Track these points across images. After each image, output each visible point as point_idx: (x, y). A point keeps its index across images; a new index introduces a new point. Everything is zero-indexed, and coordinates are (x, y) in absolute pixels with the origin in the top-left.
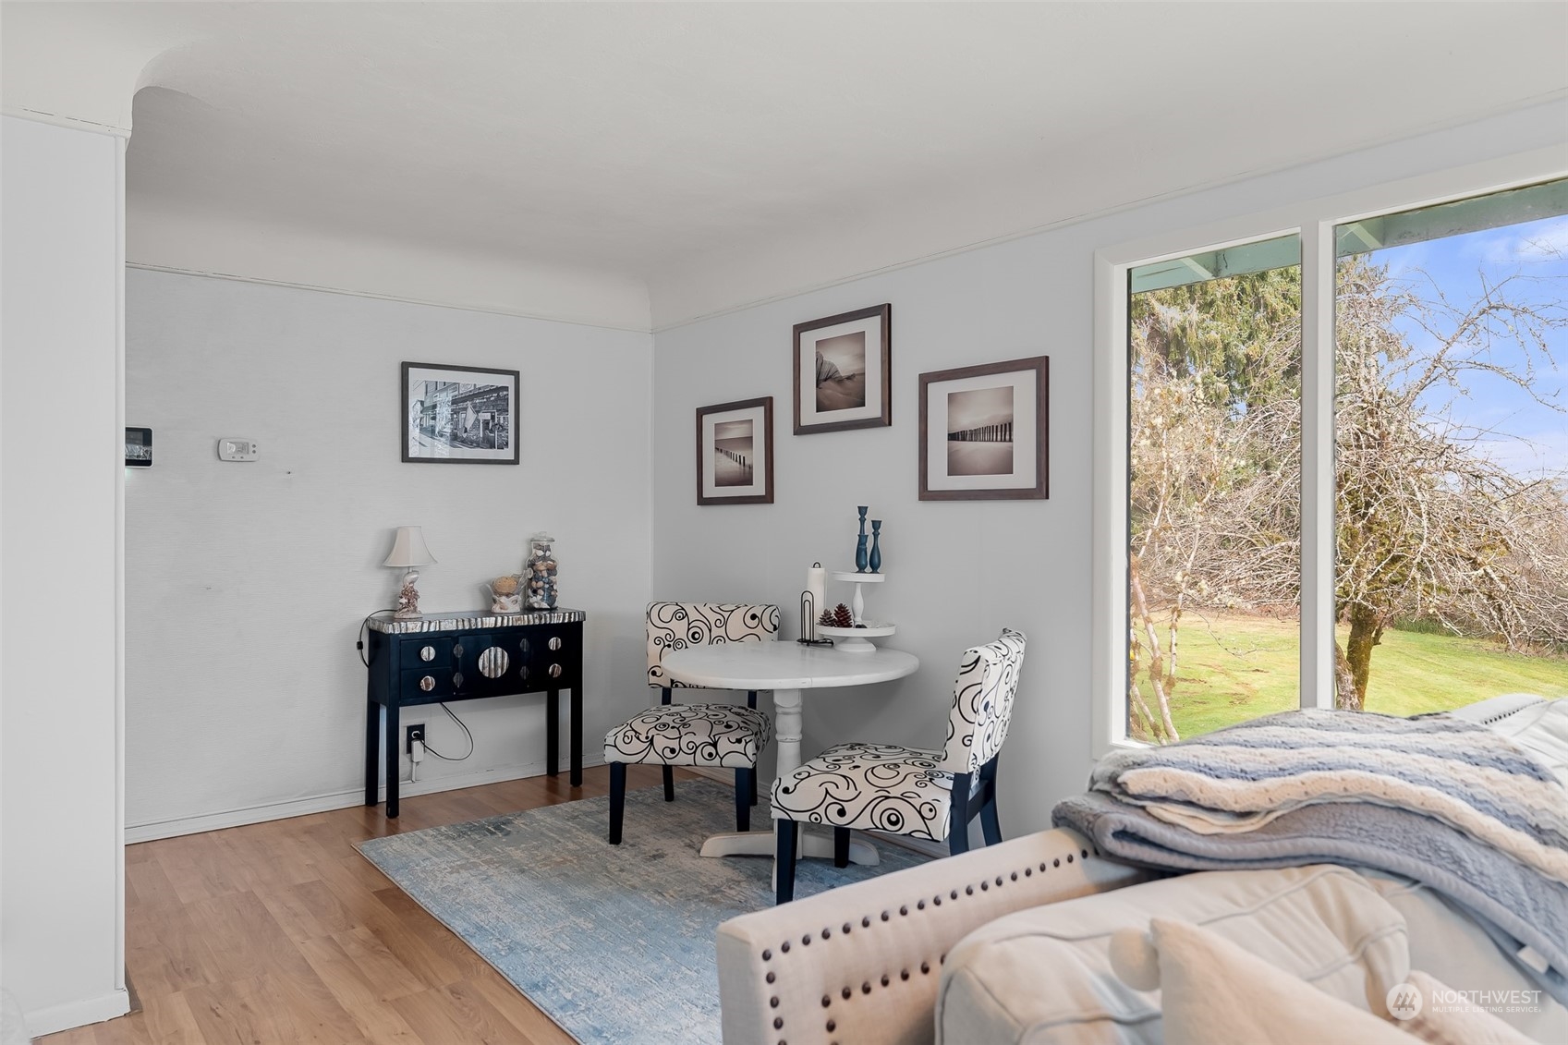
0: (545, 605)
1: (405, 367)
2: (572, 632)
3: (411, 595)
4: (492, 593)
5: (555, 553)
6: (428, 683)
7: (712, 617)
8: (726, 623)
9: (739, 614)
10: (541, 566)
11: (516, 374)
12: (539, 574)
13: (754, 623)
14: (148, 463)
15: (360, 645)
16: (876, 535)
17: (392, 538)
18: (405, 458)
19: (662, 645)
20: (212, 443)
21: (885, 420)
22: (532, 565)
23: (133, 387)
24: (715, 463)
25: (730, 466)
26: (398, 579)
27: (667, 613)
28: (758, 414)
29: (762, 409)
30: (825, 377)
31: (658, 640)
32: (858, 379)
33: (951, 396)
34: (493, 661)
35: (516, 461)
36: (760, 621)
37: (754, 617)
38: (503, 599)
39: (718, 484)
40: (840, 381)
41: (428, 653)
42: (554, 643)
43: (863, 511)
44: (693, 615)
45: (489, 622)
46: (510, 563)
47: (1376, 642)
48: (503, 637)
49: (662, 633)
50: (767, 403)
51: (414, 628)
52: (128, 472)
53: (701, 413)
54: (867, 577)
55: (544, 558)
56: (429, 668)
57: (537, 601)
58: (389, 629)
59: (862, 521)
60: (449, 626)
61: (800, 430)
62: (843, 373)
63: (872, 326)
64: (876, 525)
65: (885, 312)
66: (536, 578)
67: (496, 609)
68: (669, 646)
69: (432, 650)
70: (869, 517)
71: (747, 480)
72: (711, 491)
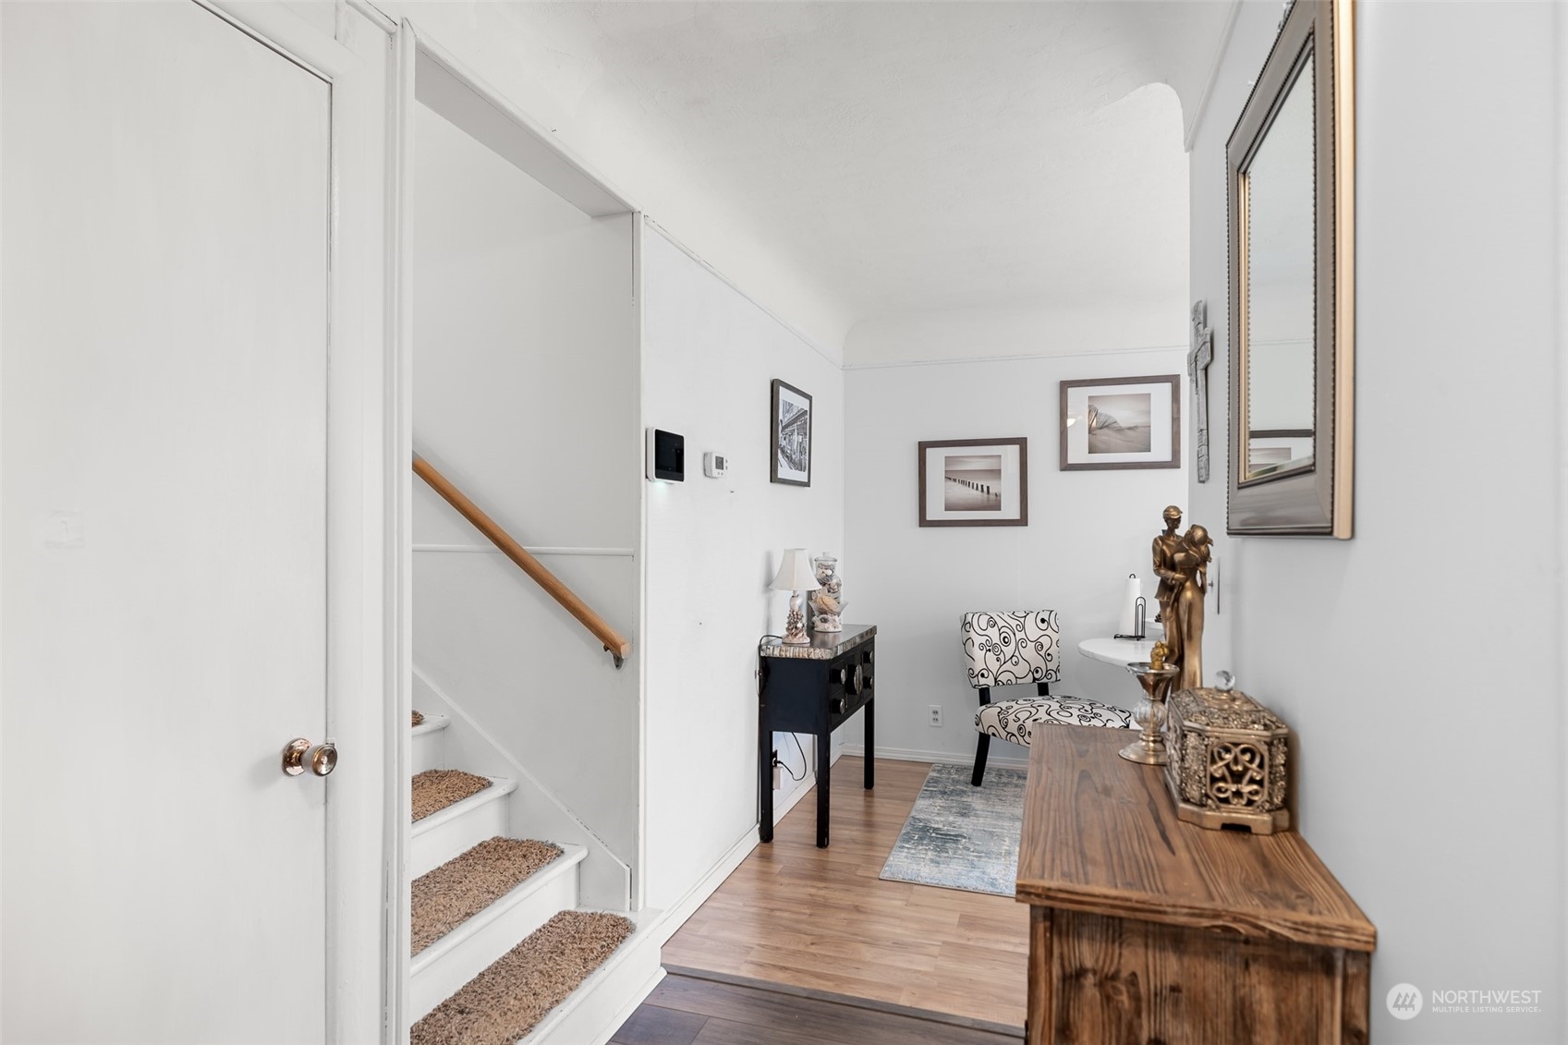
8: (1024, 627)
9: (1031, 618)
13: (1044, 626)
19: (985, 650)
30: (1100, 426)
31: (982, 646)
36: (1049, 623)
40: (1120, 430)
44: (1001, 623)
49: (983, 640)
68: (989, 650)
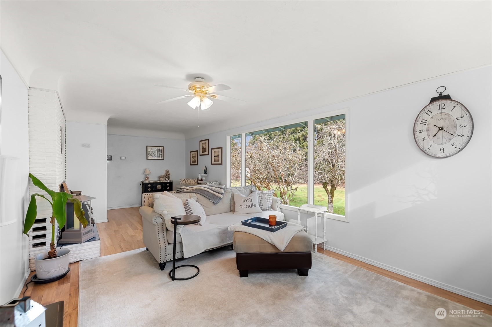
0: (168, 179)
1: (147, 146)
2: (171, 183)
3: (148, 178)
4: (160, 177)
5: (170, 172)
6: (150, 189)
7: (189, 181)
10: (167, 174)
11: (164, 147)
12: (167, 175)
14: (111, 160)
15: (141, 185)
16: (207, 169)
17: (145, 170)
18: (147, 159)
20: (120, 157)
21: (208, 154)
22: (166, 174)
23: (108, 150)
24: (192, 160)
25: (193, 160)
26: (146, 176)
27: (183, 180)
28: (196, 153)
29: (196, 152)
30: (203, 148)
32: (206, 148)
33: (214, 151)
34: (159, 187)
35: (164, 159)
37: (194, 181)
38: (161, 178)
39: (192, 162)
41: (149, 185)
42: (168, 185)
43: (205, 166)
45: (158, 181)
46: (163, 173)
47: (335, 189)
48: (160, 184)
50: (197, 151)
51: (147, 182)
52: (108, 161)
53: (190, 152)
54: (205, 175)
55: (168, 173)
56: (149, 187)
57: (166, 179)
58: (145, 182)
59: (205, 167)
60: (153, 182)
61: (200, 155)
62: (204, 148)
63: (207, 141)
64: (207, 168)
65: (208, 140)
66: (166, 176)
67: (160, 180)
69: (150, 185)
70: (206, 167)
71: (195, 162)
72: (192, 163)
